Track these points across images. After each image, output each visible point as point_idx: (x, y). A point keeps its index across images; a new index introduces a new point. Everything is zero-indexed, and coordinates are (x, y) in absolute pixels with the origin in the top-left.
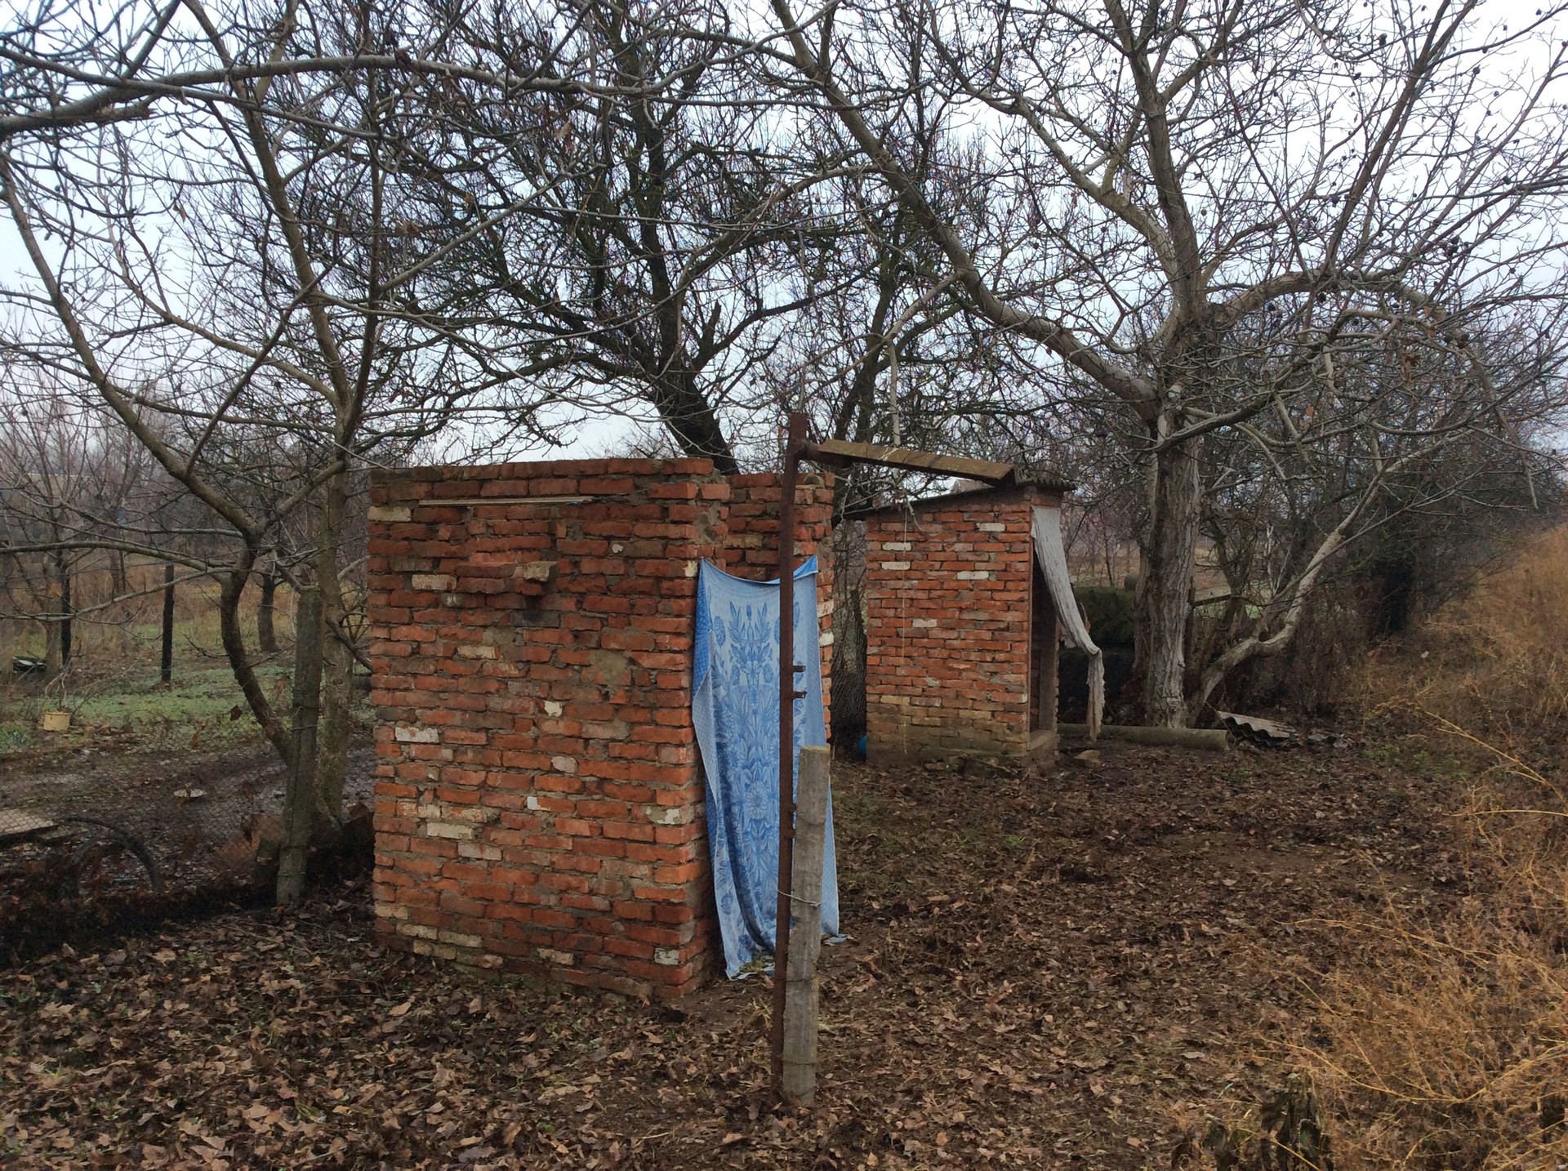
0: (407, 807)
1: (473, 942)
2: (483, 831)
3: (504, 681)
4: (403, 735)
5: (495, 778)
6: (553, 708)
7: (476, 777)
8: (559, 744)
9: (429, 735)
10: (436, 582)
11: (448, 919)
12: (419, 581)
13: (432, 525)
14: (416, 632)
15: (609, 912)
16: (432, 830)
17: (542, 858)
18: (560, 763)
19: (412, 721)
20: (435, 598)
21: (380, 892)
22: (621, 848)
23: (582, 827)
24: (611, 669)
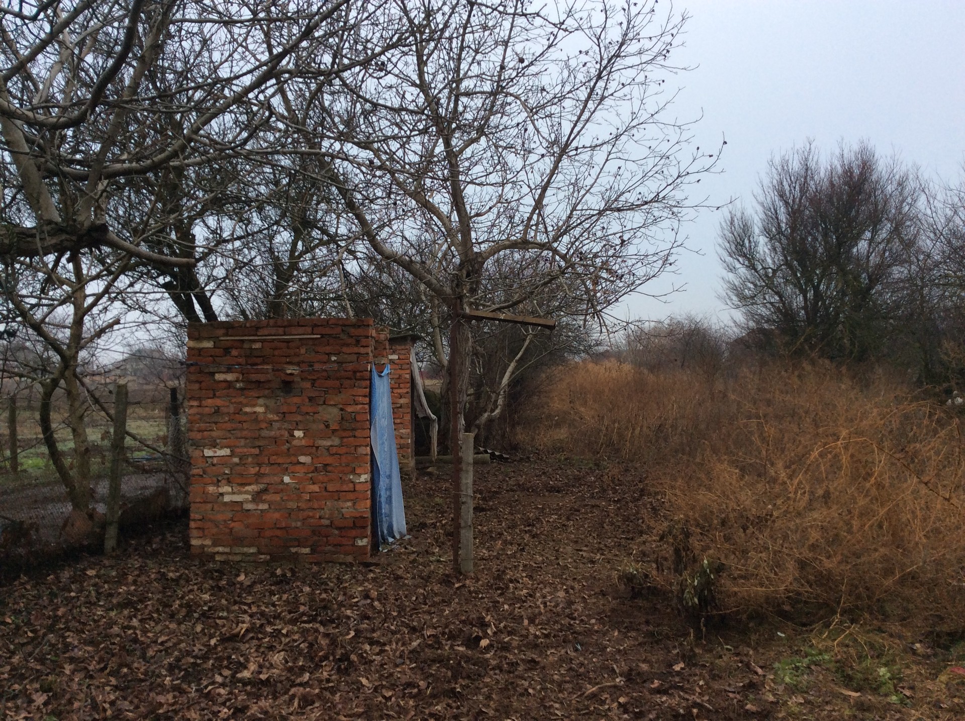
0: (211, 489)
1: (252, 550)
2: (257, 497)
3: (271, 423)
4: (208, 453)
5: (266, 470)
6: (298, 434)
7: (253, 470)
8: (302, 450)
9: (226, 452)
10: (230, 377)
11: (239, 541)
12: (219, 377)
13: (227, 351)
14: (218, 402)
15: (331, 525)
16: (227, 499)
17: (292, 505)
18: (302, 459)
19: (214, 445)
20: (229, 384)
21: (194, 533)
22: (337, 495)
23: (316, 488)
24: (331, 414)
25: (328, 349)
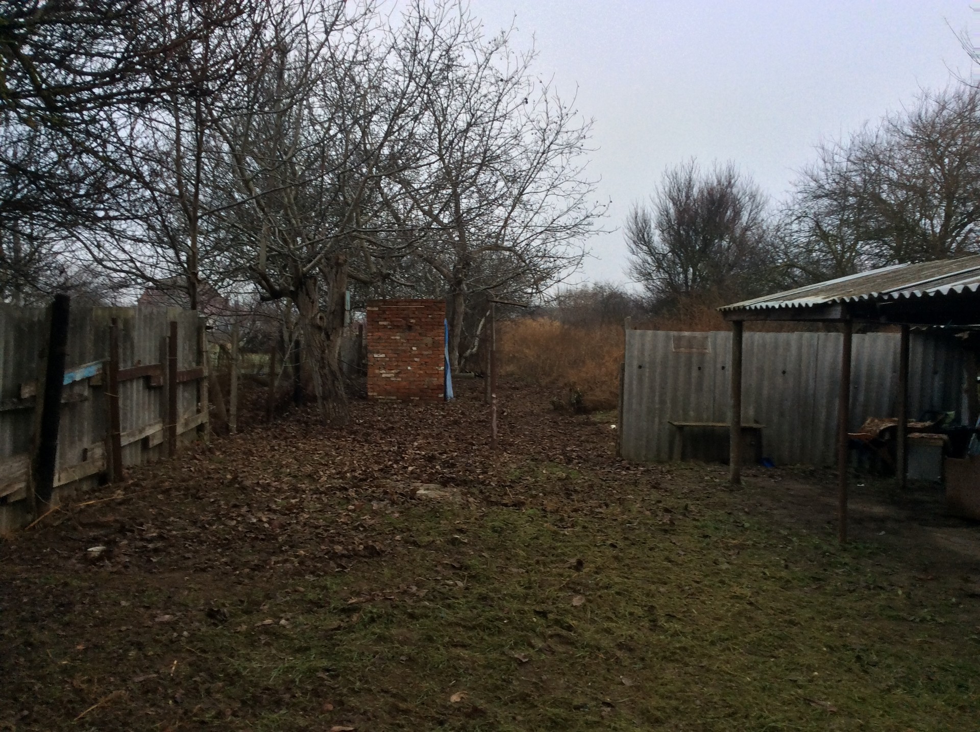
0: (377, 371)
1: (394, 398)
2: (397, 375)
3: (402, 343)
4: (376, 356)
5: (400, 364)
6: (414, 348)
7: (395, 364)
8: (416, 356)
9: (383, 356)
10: (385, 323)
11: (389, 393)
12: (381, 323)
13: (384, 312)
14: (380, 334)
15: (428, 388)
16: (384, 376)
17: (412, 379)
18: (416, 359)
19: (378, 353)
20: (385, 327)
21: (370, 390)
22: (431, 375)
23: (421, 372)
24: (428, 340)
25: (428, 312)
